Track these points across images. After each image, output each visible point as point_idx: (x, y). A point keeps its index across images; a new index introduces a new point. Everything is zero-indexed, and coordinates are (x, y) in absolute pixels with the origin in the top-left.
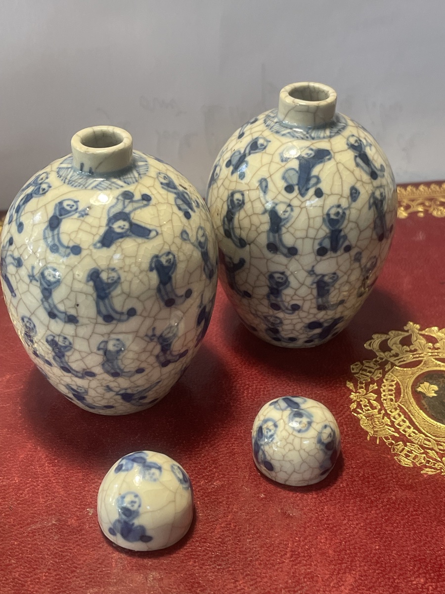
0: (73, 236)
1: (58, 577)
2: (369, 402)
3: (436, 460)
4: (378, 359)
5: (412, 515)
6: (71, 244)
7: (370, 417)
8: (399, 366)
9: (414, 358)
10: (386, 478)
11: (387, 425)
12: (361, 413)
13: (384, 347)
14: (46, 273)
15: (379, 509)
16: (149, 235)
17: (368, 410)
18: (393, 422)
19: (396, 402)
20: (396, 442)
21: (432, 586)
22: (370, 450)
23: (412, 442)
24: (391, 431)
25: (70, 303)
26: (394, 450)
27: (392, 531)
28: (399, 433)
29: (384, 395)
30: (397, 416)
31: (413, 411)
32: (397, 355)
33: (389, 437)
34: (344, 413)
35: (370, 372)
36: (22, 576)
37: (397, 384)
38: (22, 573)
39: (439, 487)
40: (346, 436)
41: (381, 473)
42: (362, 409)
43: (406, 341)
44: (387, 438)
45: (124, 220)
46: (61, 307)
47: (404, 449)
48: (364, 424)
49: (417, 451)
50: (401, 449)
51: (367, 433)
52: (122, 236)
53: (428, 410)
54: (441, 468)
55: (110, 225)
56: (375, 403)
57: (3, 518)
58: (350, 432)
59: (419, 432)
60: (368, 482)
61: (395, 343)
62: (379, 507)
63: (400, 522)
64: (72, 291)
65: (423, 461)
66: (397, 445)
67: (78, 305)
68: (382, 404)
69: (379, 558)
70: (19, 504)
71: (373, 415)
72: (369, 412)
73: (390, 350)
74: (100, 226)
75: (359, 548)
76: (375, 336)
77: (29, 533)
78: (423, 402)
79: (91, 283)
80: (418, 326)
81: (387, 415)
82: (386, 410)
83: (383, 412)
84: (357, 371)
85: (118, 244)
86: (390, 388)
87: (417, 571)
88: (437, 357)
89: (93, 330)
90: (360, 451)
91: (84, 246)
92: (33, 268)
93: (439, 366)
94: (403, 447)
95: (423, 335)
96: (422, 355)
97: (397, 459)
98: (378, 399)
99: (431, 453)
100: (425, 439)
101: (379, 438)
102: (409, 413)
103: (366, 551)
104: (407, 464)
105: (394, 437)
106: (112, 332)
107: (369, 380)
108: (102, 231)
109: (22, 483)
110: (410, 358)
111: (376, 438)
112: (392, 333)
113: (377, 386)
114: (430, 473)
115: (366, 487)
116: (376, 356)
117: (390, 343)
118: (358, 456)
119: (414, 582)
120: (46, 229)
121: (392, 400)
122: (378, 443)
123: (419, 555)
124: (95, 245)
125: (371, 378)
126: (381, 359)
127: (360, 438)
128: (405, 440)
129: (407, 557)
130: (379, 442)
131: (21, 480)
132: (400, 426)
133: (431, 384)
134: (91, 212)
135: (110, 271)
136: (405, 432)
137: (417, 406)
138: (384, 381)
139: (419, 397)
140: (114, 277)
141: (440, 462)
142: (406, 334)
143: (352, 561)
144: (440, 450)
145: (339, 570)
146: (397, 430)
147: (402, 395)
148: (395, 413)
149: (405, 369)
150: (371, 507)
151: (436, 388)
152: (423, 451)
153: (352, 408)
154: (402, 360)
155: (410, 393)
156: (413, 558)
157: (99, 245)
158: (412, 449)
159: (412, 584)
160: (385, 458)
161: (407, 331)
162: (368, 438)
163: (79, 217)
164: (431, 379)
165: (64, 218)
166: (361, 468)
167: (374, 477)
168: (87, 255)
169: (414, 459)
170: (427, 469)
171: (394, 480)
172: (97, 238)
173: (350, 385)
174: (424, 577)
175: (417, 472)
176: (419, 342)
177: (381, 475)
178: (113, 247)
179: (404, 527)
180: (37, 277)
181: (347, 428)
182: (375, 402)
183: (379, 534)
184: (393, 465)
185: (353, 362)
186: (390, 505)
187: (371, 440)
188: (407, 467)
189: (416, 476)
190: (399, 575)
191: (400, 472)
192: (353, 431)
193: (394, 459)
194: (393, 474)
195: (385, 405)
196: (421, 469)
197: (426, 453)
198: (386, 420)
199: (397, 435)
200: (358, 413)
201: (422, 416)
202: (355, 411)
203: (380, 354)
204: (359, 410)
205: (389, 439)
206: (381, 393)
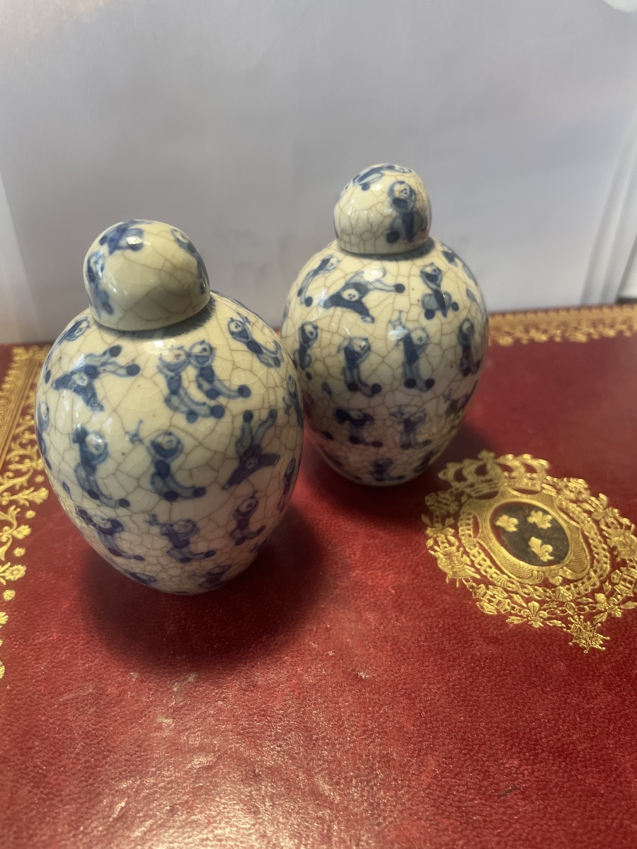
1: (87, 764)
2: (447, 539)
3: (521, 606)
4: (453, 489)
5: (499, 676)
7: (448, 555)
8: (476, 498)
9: (490, 488)
10: (469, 629)
11: (466, 564)
12: (438, 552)
13: (459, 477)
15: (463, 668)
18: (472, 562)
19: (475, 537)
20: (477, 585)
21: (527, 770)
22: (450, 595)
23: (494, 585)
24: (470, 572)
26: (475, 594)
27: (478, 697)
28: (480, 574)
29: (462, 530)
30: (476, 554)
31: (493, 548)
32: (472, 485)
33: (470, 578)
34: (420, 552)
35: (446, 504)
36: (45, 763)
37: (475, 517)
38: (45, 759)
39: (527, 639)
40: (423, 578)
41: (463, 623)
42: (439, 546)
43: (482, 471)
44: (467, 581)
47: (486, 593)
48: (442, 564)
49: (500, 596)
50: (483, 593)
51: (445, 574)
53: (509, 547)
54: (528, 616)
57: (33, 685)
58: (427, 574)
59: (501, 573)
60: (449, 634)
61: (470, 472)
62: (463, 666)
63: (486, 685)
65: (508, 607)
66: (479, 588)
68: (460, 540)
69: (465, 733)
70: (53, 667)
71: (451, 553)
72: (447, 549)
73: (464, 479)
75: (442, 720)
76: (450, 465)
77: (60, 705)
78: (503, 538)
80: (492, 455)
81: (466, 553)
82: (464, 548)
83: (462, 549)
84: (433, 503)
86: (468, 522)
87: (510, 750)
88: (513, 487)
90: (438, 596)
93: (517, 497)
94: (485, 590)
96: (498, 485)
97: (480, 605)
98: (456, 535)
99: (516, 597)
100: (508, 581)
101: (459, 580)
102: (489, 551)
103: (450, 724)
104: (490, 612)
105: (475, 580)
107: (445, 513)
109: (60, 640)
110: (486, 490)
111: (455, 580)
112: (467, 462)
113: (454, 519)
114: (516, 622)
115: (447, 640)
116: (451, 487)
117: (465, 473)
118: (437, 603)
119: (507, 766)
121: (470, 536)
122: (458, 586)
123: (511, 728)
125: (447, 511)
126: (457, 489)
127: (438, 580)
128: (487, 582)
129: (496, 731)
131: (60, 636)
132: (480, 565)
133: (511, 516)
136: (486, 572)
137: (496, 542)
138: (461, 514)
139: (499, 532)
141: (526, 608)
142: (481, 463)
143: (434, 738)
144: (525, 593)
145: (420, 750)
146: (478, 571)
147: (480, 530)
148: (475, 551)
149: (482, 501)
150: (453, 666)
151: (515, 521)
152: (506, 595)
153: (428, 546)
154: (478, 491)
155: (489, 527)
156: (503, 732)
158: (494, 592)
159: (505, 768)
160: (466, 604)
161: (482, 460)
162: (447, 580)
164: (509, 511)
166: (441, 616)
167: (454, 627)
169: (498, 604)
170: (513, 617)
171: (477, 632)
173: (425, 519)
174: (519, 757)
175: (502, 621)
176: (494, 471)
177: (462, 626)
179: (491, 690)
181: (424, 568)
182: (452, 538)
183: (463, 701)
184: (475, 613)
185: (428, 493)
186: (474, 663)
187: (450, 583)
188: (491, 616)
189: (501, 625)
190: (489, 756)
191: (483, 621)
192: (430, 573)
193: (476, 606)
194: (475, 624)
195: (463, 542)
196: (506, 617)
197: (510, 598)
198: (466, 559)
199: (478, 576)
200: (435, 551)
201: (503, 554)
202: (432, 548)
203: (456, 485)
204: (436, 548)
205: (469, 582)
206: (458, 528)
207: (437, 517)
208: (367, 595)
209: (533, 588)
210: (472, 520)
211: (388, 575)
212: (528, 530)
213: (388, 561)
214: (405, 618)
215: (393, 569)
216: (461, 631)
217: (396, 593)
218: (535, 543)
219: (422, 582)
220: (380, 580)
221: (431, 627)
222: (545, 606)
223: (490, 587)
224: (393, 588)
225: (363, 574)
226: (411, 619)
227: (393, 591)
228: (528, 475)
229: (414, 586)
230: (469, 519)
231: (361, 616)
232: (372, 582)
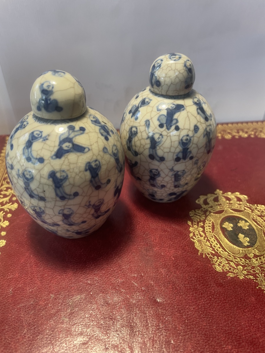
0: (39, 152)
2: (199, 233)
3: (234, 268)
4: (203, 209)
5: (223, 303)
6: (38, 157)
8: (213, 213)
9: (220, 208)
10: (209, 279)
11: (208, 246)
12: (195, 239)
13: (206, 202)
14: (25, 173)
15: (206, 299)
16: (84, 150)
17: (199, 237)
18: (211, 245)
19: (212, 233)
20: (213, 257)
21: (235, 351)
22: (200, 261)
23: (221, 257)
24: (210, 250)
25: (40, 190)
26: (212, 261)
27: (213, 313)
28: (215, 251)
29: (207, 229)
30: (213, 241)
31: (221, 238)
32: (212, 207)
33: (210, 253)
34: (186, 239)
35: (199, 216)
37: (213, 223)
39: (237, 285)
40: (187, 252)
41: (206, 276)
42: (195, 237)
43: (216, 200)
44: (209, 254)
45: (69, 142)
46: (35, 192)
47: (217, 261)
48: (197, 245)
49: (224, 262)
50: (216, 261)
51: (198, 251)
52: (68, 151)
53: (228, 238)
54: (237, 273)
55: (61, 145)
58: (189, 250)
59: (225, 251)
60: (199, 281)
61: (211, 201)
62: (206, 297)
63: (217, 307)
64: (40, 183)
65: (227, 268)
66: (214, 258)
67: (44, 191)
68: (205, 234)
69: (206, 331)
70: (16, 290)
71: (201, 240)
72: (199, 238)
73: (208, 204)
74: (55, 146)
75: (195, 325)
76: (201, 197)
78: (226, 233)
79: (51, 179)
80: (221, 192)
81: (208, 240)
82: (207, 238)
83: (206, 238)
84: (193, 215)
85: (66, 156)
86: (209, 225)
87: (227, 341)
88: (231, 208)
89: (55, 204)
90: (195, 262)
91: (45, 158)
92: (19, 170)
93: (233, 213)
94: (217, 259)
95: (224, 197)
96: (224, 207)
97: (214, 267)
98: (203, 231)
99: (232, 263)
100: (228, 255)
101: (205, 254)
102: (219, 239)
103: (199, 327)
104: (219, 270)
105: (212, 254)
106: (65, 205)
107: (199, 220)
108: (56, 149)
109: (19, 277)
110: (219, 208)
111: (203, 254)
112: (209, 195)
113: (203, 223)
114: (231, 276)
115: (198, 284)
116: (202, 207)
117: (208, 201)
118: (194, 265)
119: (226, 348)
120: (24, 148)
121: (210, 232)
122: (204, 257)
123: (228, 330)
124: (52, 157)
125: (200, 219)
126: (204, 209)
127: (195, 253)
128: (218, 255)
129: (221, 331)
131: (19, 275)
132: (215, 247)
133: (230, 223)
134: (49, 138)
135: (62, 172)
136: (217, 250)
137: (223, 235)
138: (206, 221)
139: (224, 230)
140: (64, 175)
141: (236, 269)
142: (216, 196)
143: (191, 333)
144: (236, 261)
145: (184, 339)
146: (214, 250)
147: (215, 229)
148: (212, 239)
149: (216, 215)
150: (201, 297)
151: (232, 225)
152: (227, 262)
153: (191, 236)
154: (214, 209)
155: (219, 228)
156: (224, 332)
157: (54, 157)
158: (221, 261)
159: (225, 350)
160: (208, 266)
161: (216, 194)
162: (199, 254)
163: (43, 141)
164: (229, 220)
165: (34, 142)
166: (195, 272)
167: (202, 278)
168: (48, 163)
169: (223, 267)
170: (230, 274)
171: (213, 280)
172: (53, 153)
173: (190, 223)
174: (231, 345)
175: (225, 275)
176: (222, 200)
177: (206, 277)
178: (63, 159)
179: (219, 311)
180: (21, 175)
181: (188, 248)
182: (202, 233)
183: (206, 315)
184: (212, 271)
185: (191, 210)
186: (211, 296)
187: (200, 255)
188: (220, 272)
189: (224, 277)
190: (217, 344)
191: (215, 275)
192: (191, 250)
193: (213, 267)
194: (212, 276)
195: (207, 235)
196: (226, 273)
197: (229, 263)
198: (208, 243)
199: (213, 252)
200: (194, 239)
201: (226, 241)
202: (192, 238)
203: (204, 206)
204: (194, 237)
205: (210, 255)
206: (205, 228)
208: (161, 260)
209: (240, 259)
210: (211, 224)
211: (171, 250)
212: (237, 230)
213: (171, 243)
214: (179, 272)
215: (174, 247)
216: (205, 280)
217: (175, 260)
218: (241, 236)
219: (187, 254)
220: (167, 253)
221: (191, 277)
222: (245, 268)
223: (219, 258)
224: (173, 257)
225: (159, 250)
226: (181, 273)
227: (173, 258)
228: (238, 202)
229: (184, 256)
230: (210, 224)
231: (158, 271)
232: (164, 253)
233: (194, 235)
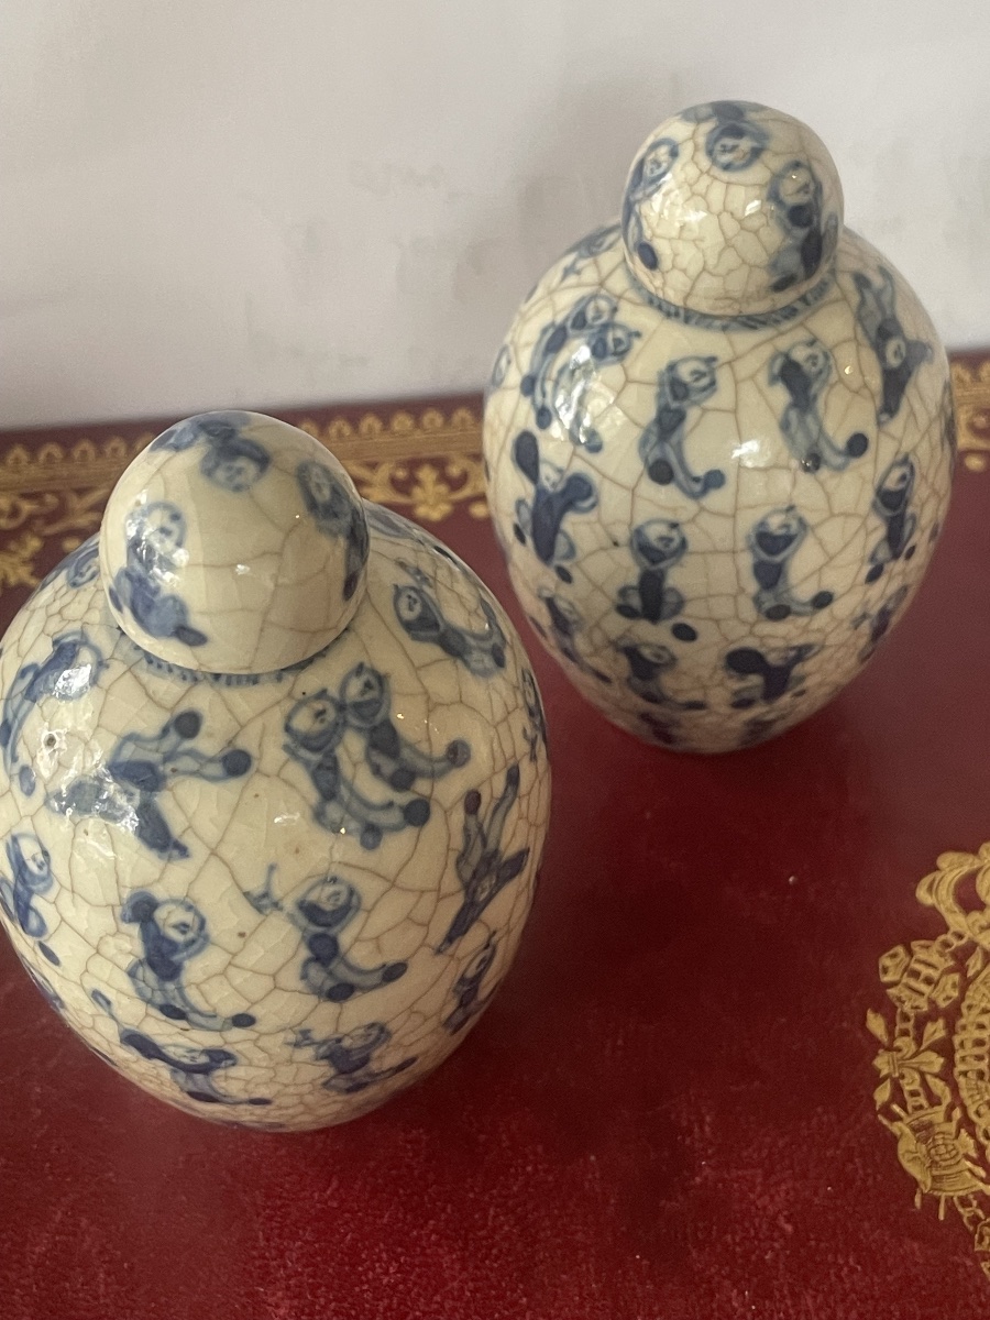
2: (924, 1083)
7: (924, 1131)
11: (967, 1157)
12: (900, 1119)
13: (968, 897)
17: (920, 1108)
18: (982, 1148)
20: (988, 1215)
22: (921, 1240)
24: (975, 1178)
26: (981, 1239)
29: (963, 1059)
33: (971, 1197)
34: (858, 1119)
35: (928, 981)
42: (904, 1106)
44: (965, 1203)
48: (909, 1151)
51: (914, 1184)
56: (938, 1086)
58: (871, 1181)
66: (988, 1224)
68: (955, 1089)
71: (931, 1124)
72: (921, 1113)
73: (982, 906)
76: (944, 860)
81: (967, 1124)
82: (965, 1110)
83: (957, 1114)
84: (896, 978)
86: (978, 1034)
90: (894, 1243)
97: (988, 1268)
98: (947, 1075)
101: (946, 1201)
105: (982, 1200)
107: (925, 1008)
111: (938, 1201)
112: (986, 851)
113: (945, 1027)
116: (946, 929)
117: (980, 884)
118: (890, 1263)
121: (981, 1075)
122: (941, 1217)
125: (932, 1002)
126: (959, 935)
127: (894, 1199)
130: (945, 1216)
138: (964, 1011)
148: (988, 1119)
153: (879, 1103)
160: (958, 1265)
162: (918, 1200)
166: (896, 1298)
173: (876, 1023)
181: (865, 1166)
182: (937, 1081)
184: (978, 1290)
185: (885, 947)
187: (923, 1205)
192: (881, 1178)
193: (981, 1271)
195: (964, 1094)
198: (965, 1142)
200: (895, 1118)
202: (886, 1111)
203: (956, 920)
204: (896, 1108)
205: (971, 1206)
206: (953, 1051)
207: (906, 1018)
211: (778, 1184)
213: (781, 1143)
215: (791, 1167)
217: (797, 1233)
220: (760, 1196)
224: (788, 1220)
227: (789, 1228)
230: (982, 1027)
232: (741, 1200)
233: (897, 1091)
